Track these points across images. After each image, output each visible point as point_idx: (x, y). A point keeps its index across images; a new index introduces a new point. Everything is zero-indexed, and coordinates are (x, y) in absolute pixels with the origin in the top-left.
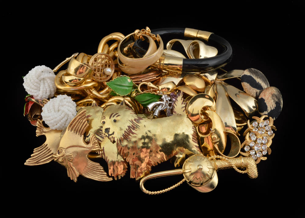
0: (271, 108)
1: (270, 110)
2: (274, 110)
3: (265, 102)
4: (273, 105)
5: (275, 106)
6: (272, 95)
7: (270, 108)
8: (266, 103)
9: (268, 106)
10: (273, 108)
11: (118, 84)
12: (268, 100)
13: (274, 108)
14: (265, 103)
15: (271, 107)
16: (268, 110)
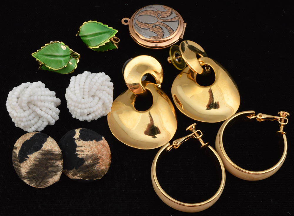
0: (79, 147)
1: (78, 145)
2: (75, 151)
3: (94, 141)
4: (82, 153)
5: (78, 156)
6: (98, 159)
7: (80, 145)
8: (91, 142)
9: (85, 142)
10: (78, 151)
11: (49, 54)
12: (94, 146)
13: (76, 153)
14: (92, 140)
15: (82, 147)
16: (79, 140)
